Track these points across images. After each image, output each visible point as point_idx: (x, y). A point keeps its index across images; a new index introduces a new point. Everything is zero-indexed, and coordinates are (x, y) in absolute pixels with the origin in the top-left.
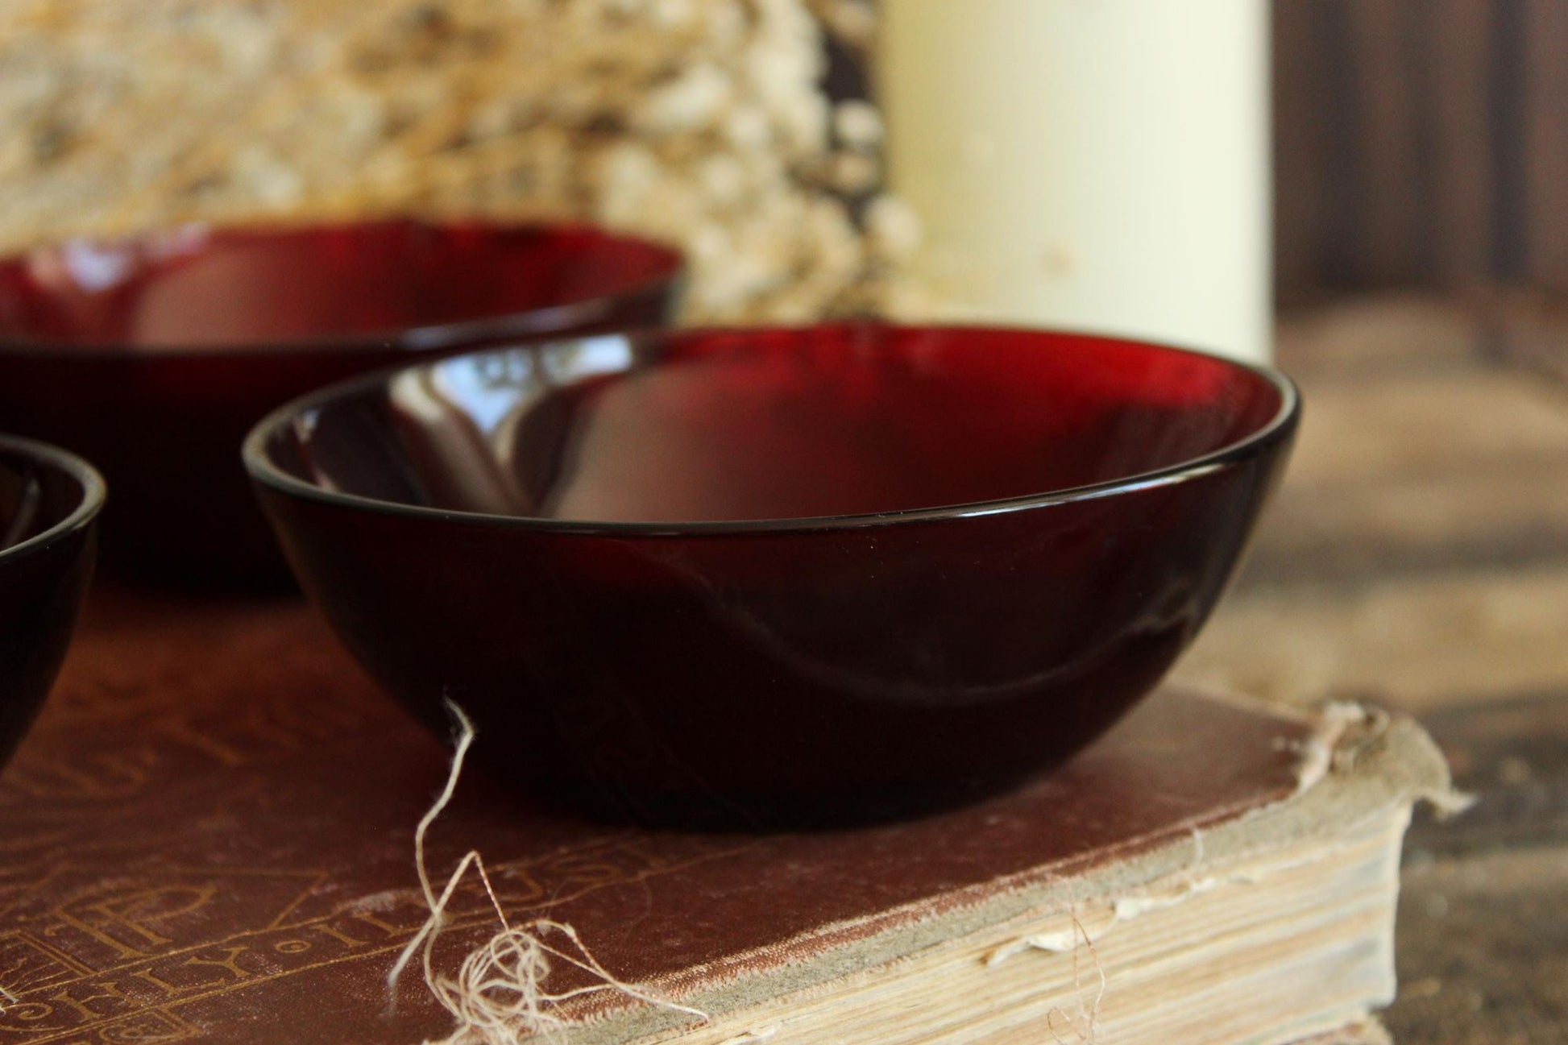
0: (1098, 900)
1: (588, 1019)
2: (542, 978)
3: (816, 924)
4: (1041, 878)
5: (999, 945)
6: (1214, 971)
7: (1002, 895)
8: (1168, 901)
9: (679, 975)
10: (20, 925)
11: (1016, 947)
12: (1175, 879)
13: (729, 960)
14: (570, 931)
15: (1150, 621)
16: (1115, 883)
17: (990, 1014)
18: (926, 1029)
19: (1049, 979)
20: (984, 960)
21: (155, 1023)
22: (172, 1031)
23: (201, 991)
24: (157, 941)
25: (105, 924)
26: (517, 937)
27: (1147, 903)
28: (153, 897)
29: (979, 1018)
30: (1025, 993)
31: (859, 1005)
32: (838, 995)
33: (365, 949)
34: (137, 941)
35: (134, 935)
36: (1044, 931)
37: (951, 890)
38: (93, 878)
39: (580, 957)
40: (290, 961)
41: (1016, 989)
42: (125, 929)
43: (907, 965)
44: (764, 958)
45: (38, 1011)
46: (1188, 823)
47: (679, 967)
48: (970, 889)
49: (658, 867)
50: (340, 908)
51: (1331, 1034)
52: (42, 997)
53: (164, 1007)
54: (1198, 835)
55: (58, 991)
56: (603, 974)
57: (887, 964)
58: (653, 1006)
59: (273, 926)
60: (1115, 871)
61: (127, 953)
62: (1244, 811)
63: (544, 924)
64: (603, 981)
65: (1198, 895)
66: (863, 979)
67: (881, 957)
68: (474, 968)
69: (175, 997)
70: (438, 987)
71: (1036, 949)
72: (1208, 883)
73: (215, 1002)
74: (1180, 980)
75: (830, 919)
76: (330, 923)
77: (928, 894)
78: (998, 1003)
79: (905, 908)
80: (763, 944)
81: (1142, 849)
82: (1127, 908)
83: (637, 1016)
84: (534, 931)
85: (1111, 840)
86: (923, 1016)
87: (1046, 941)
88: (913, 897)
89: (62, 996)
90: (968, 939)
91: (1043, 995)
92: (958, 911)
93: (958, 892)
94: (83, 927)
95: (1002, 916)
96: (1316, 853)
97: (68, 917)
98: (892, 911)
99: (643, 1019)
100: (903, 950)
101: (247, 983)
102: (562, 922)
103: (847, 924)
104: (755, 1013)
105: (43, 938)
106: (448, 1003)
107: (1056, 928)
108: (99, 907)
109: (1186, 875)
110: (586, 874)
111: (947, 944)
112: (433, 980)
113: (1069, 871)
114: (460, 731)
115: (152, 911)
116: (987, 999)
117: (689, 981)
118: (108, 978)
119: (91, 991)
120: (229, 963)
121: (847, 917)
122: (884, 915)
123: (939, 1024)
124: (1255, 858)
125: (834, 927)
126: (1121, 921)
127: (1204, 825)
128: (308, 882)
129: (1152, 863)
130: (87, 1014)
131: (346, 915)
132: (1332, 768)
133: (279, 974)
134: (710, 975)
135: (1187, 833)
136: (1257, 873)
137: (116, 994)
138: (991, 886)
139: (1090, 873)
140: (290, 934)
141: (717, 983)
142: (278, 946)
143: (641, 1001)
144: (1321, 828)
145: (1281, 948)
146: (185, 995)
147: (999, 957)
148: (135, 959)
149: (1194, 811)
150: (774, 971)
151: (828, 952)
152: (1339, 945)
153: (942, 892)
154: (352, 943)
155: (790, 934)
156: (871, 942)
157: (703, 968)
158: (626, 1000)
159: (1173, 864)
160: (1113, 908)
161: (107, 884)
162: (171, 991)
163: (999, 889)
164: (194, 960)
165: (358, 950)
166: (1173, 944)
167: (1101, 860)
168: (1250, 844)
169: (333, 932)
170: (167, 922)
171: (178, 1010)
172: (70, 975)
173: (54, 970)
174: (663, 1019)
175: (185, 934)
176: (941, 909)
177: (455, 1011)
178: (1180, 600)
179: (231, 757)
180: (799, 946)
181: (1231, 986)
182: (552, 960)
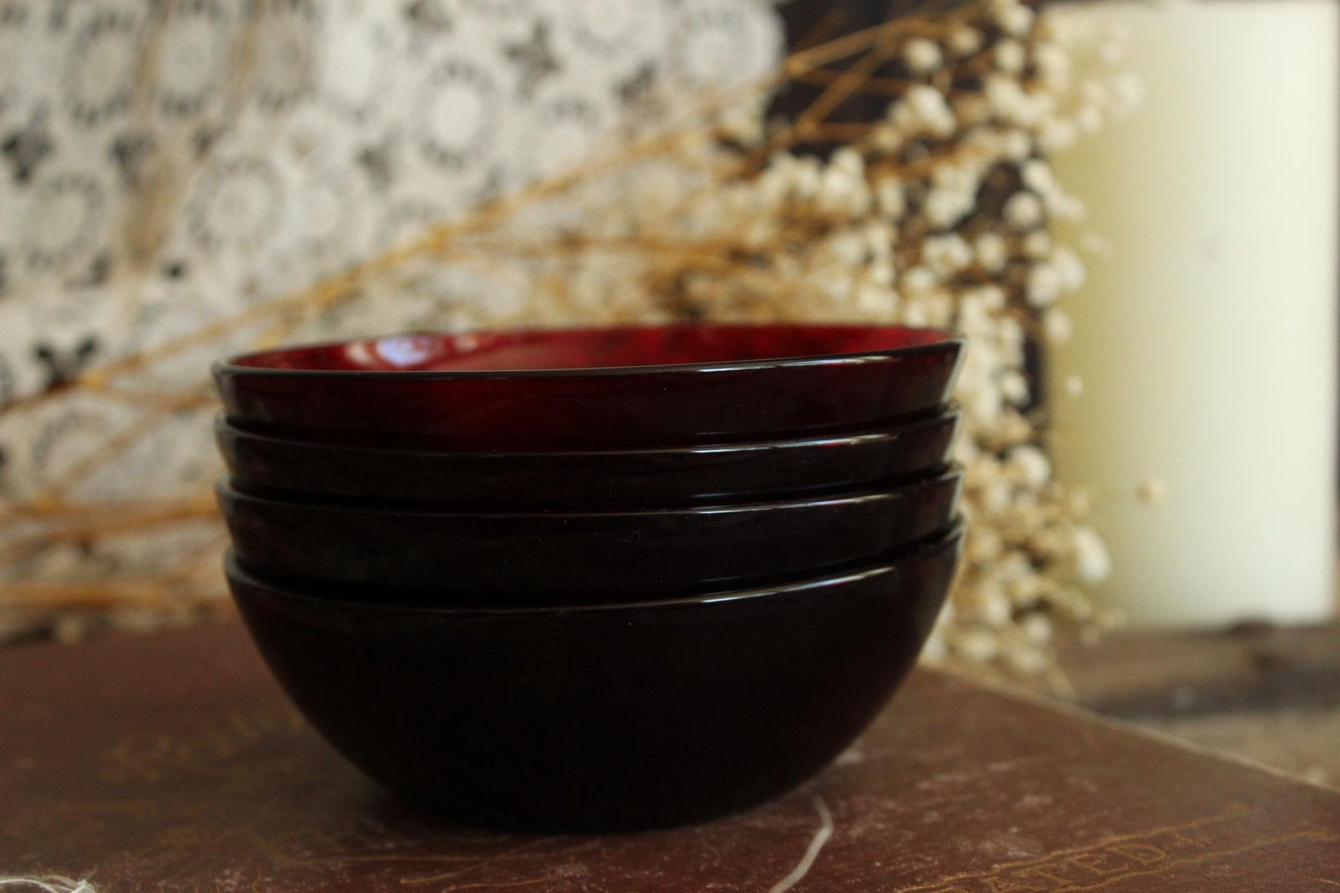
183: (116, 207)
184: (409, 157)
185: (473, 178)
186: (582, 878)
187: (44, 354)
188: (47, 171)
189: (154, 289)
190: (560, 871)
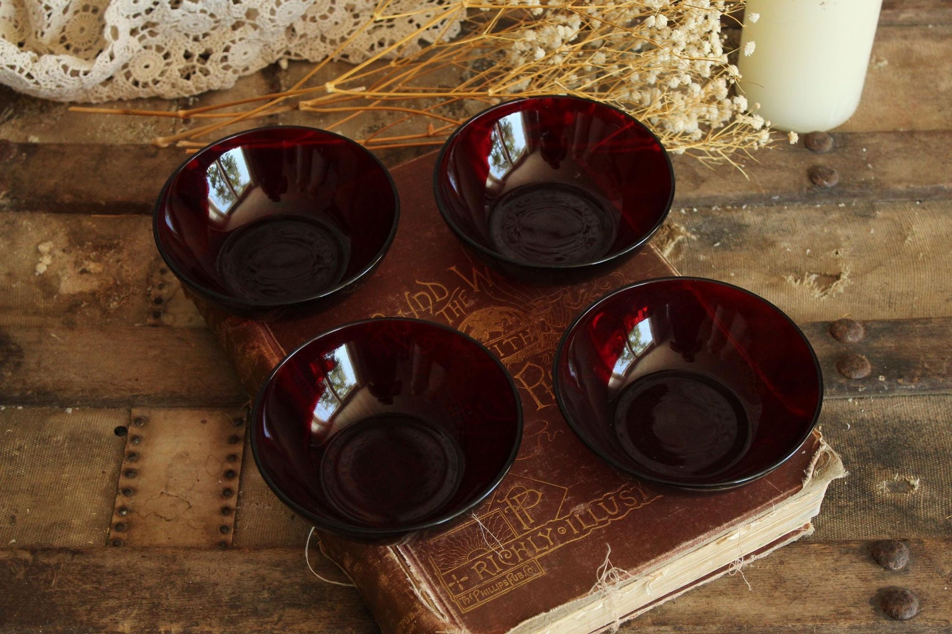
9: (648, 563)
44: (667, 557)
63: (622, 564)
82: (753, 526)
114: (608, 549)
134: (655, 563)
141: (656, 565)
150: (669, 560)
157: (653, 561)
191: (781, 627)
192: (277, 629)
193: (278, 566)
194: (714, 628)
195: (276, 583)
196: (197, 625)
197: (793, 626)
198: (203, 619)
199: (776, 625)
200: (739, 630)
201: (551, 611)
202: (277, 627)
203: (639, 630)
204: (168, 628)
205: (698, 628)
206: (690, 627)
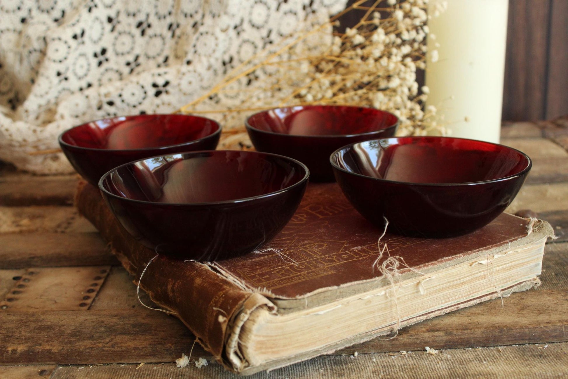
0: (491, 255)
1: (403, 274)
2: (398, 267)
3: (441, 258)
4: (481, 250)
5: (474, 262)
6: (510, 268)
7: (474, 253)
8: (503, 255)
9: (418, 266)
10: (293, 249)
11: (477, 263)
12: (505, 251)
13: (427, 264)
14: (402, 258)
15: (502, 203)
16: (494, 252)
17: (471, 275)
18: (460, 277)
19: (482, 269)
20: (471, 265)
21: (325, 270)
22: (328, 272)
23: (331, 264)
24: (320, 254)
25: (309, 250)
26: (392, 259)
27: (500, 256)
28: (316, 245)
29: (469, 276)
30: (477, 271)
31: (449, 273)
32: (445, 271)
33: (359, 258)
34: (316, 254)
35: (315, 252)
36: (481, 260)
37: (465, 252)
38: (303, 240)
39: (403, 263)
40: (346, 259)
41: (476, 271)
42: (313, 251)
43: (458, 266)
44: (433, 264)
45: (303, 266)
46: (508, 241)
47: (418, 265)
48: (468, 252)
49: (408, 244)
50: (351, 249)
51: (530, 280)
52: (302, 263)
53: (326, 267)
54: (509, 243)
55: (305, 262)
56: (407, 266)
57: (454, 265)
58: (414, 272)
59: (340, 252)
60: (495, 250)
61: (315, 256)
62: (518, 238)
63: (398, 257)
64: (407, 267)
65: (509, 254)
66: (450, 268)
67: (453, 264)
68: (385, 264)
69: (327, 265)
70: (379, 268)
71: (480, 263)
72: (511, 252)
73: (334, 266)
74: (505, 270)
75: (444, 257)
76: (351, 252)
77: (461, 252)
78: (473, 273)
79: (457, 255)
80: (433, 261)
81: (499, 245)
82: (496, 256)
83: (411, 274)
84: (395, 258)
85: (493, 244)
86: (460, 275)
87: (482, 262)
88: (459, 253)
89: (306, 264)
90: (468, 261)
91: (480, 272)
92: (467, 256)
93: (466, 252)
94: (305, 250)
95: (475, 257)
96: (530, 247)
97: (301, 248)
98: (455, 256)
99: (412, 274)
100: (457, 263)
101: (339, 263)
102: (401, 257)
103: (447, 258)
104: (431, 274)
105: (299, 252)
106: (381, 270)
107: (483, 260)
108: (306, 246)
109: (507, 250)
110: (395, 245)
111: (465, 262)
112: (379, 266)
113: (487, 249)
114: (386, 222)
115: (316, 248)
116: (471, 272)
117: (420, 267)
118: (314, 261)
119: (311, 263)
120: (334, 259)
121: (447, 256)
122: (454, 256)
123: (462, 277)
124: (519, 248)
125: (445, 258)
126: (495, 259)
127: (510, 241)
128: (343, 244)
129: (501, 248)
130: (312, 268)
131: (353, 250)
132: (533, 231)
133: (344, 262)
134: (424, 266)
135: (508, 243)
136: (519, 250)
137: (316, 264)
138: (472, 252)
139: (490, 250)
140: (343, 254)
141: (425, 268)
142: (342, 256)
143: (412, 271)
144: (531, 242)
145: (523, 264)
146: (329, 265)
147: (474, 265)
148: (317, 257)
149: (509, 238)
150: (435, 266)
151: (444, 263)
152: (533, 264)
153: (463, 252)
154: (356, 256)
155: (437, 259)
156: (452, 261)
157: (422, 265)
158: (410, 271)
159: (505, 248)
160: (494, 256)
161: (306, 242)
162: (326, 264)
163: (474, 252)
164: (327, 258)
165: (357, 258)
166: (504, 263)
167: (492, 247)
168: (518, 245)
169: (351, 254)
170: (320, 250)
171: (328, 268)
172: (306, 260)
173: (303, 258)
174: (416, 274)
175: (325, 253)
176: (464, 256)
177: (382, 272)
178: (508, 199)
179: (321, 217)
180: (439, 262)
181: (513, 271)
182: (400, 264)
183: (170, 42)
184: (246, 26)
185: (264, 33)
186: (326, 232)
187: (155, 85)
188: (149, 32)
189: (185, 68)
190: (320, 230)
191: (535, 328)
192: (108, 347)
193: (116, 316)
194: (480, 332)
195: (112, 324)
196: (40, 345)
197: (545, 327)
198: (46, 342)
199: (531, 326)
200: (500, 332)
201: (342, 286)
202: (107, 345)
203: (416, 337)
204: (15, 347)
205: (466, 332)
206: (459, 331)
